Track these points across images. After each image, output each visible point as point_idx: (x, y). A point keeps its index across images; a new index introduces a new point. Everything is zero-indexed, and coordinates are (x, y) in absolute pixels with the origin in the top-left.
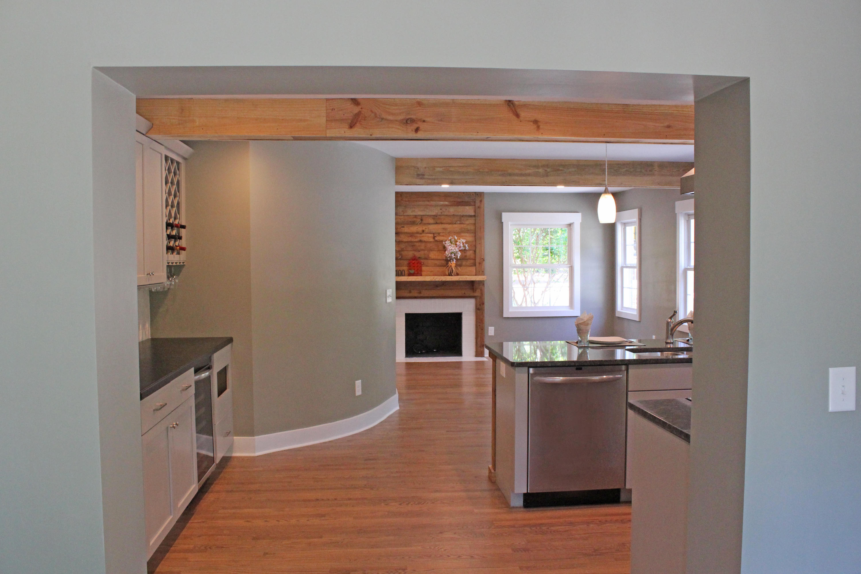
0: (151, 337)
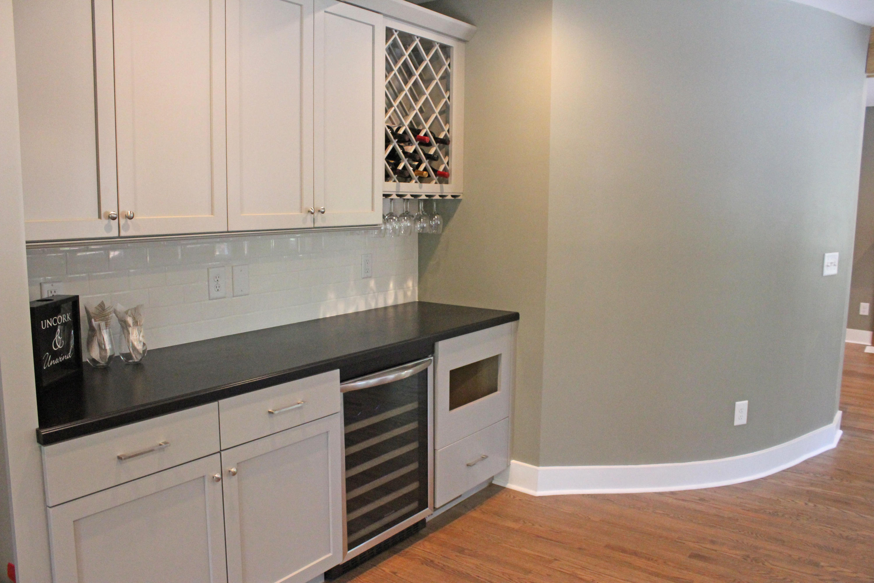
0: (418, 300)
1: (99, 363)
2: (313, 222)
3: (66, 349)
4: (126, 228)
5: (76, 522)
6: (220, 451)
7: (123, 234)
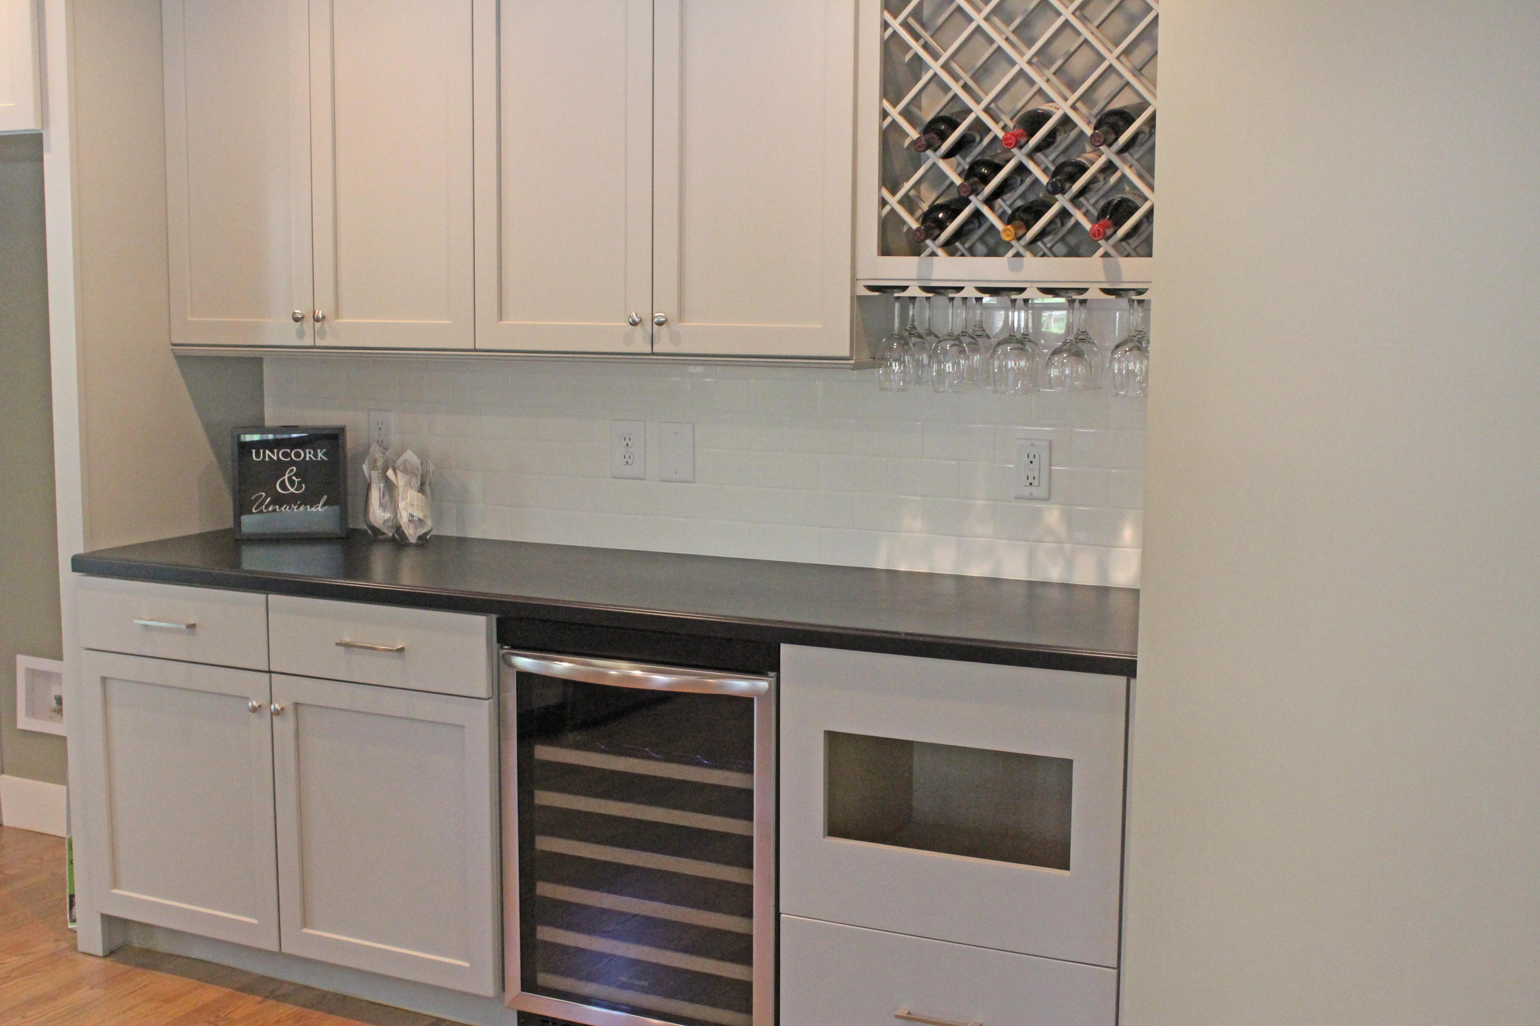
1: (384, 534)
2: (650, 341)
3: (309, 499)
4: (323, 333)
5: (104, 679)
6: (270, 672)
7: (319, 343)
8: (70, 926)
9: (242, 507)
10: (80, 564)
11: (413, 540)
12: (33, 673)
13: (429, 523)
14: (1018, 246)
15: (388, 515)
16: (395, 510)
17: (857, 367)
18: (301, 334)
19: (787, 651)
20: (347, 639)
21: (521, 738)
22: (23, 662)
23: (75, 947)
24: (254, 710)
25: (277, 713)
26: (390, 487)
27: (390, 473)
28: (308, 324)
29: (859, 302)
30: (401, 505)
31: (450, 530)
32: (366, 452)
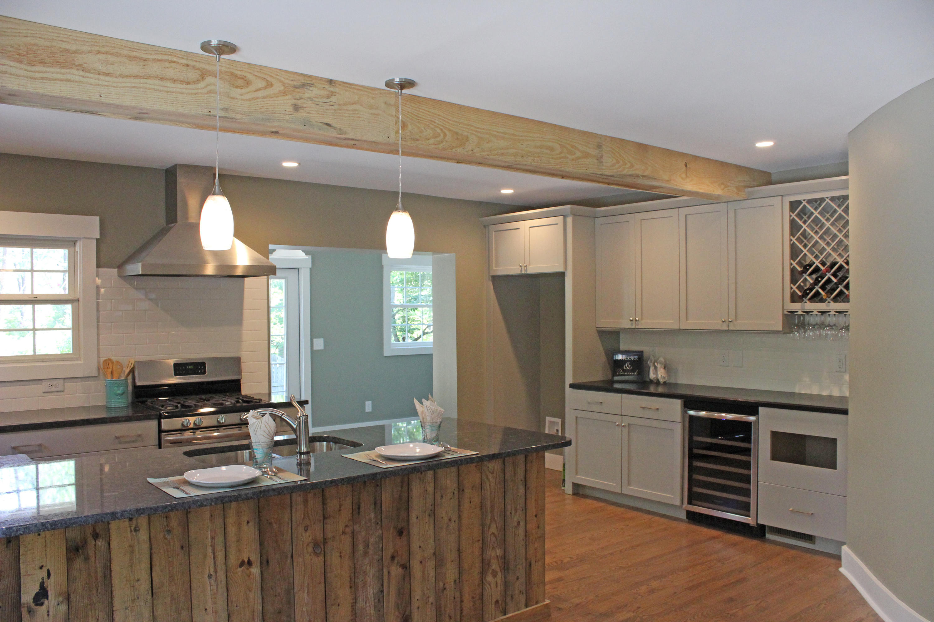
1: (653, 381)
2: (728, 327)
3: (633, 370)
4: (638, 325)
5: (577, 417)
6: (622, 415)
7: (637, 327)
8: (562, 488)
9: (614, 374)
10: (572, 386)
11: (662, 383)
12: (551, 422)
13: (666, 378)
14: (829, 300)
15: (655, 376)
16: (657, 374)
17: (784, 333)
18: (632, 324)
19: (761, 409)
20: (643, 406)
21: (689, 458)
22: (548, 419)
23: (565, 493)
24: (617, 425)
25: (624, 426)
26: (656, 368)
27: (656, 364)
28: (634, 322)
29: (785, 316)
30: (659, 373)
31: (672, 381)
32: (649, 358)
